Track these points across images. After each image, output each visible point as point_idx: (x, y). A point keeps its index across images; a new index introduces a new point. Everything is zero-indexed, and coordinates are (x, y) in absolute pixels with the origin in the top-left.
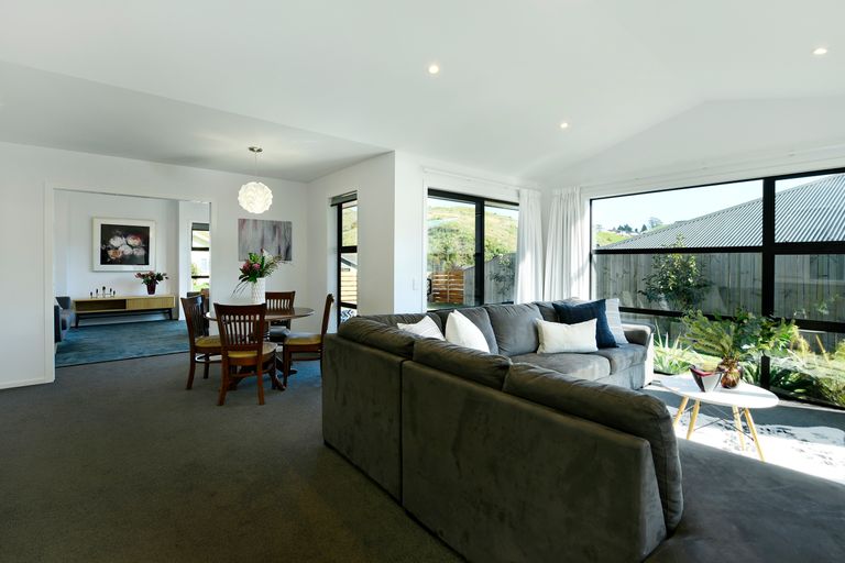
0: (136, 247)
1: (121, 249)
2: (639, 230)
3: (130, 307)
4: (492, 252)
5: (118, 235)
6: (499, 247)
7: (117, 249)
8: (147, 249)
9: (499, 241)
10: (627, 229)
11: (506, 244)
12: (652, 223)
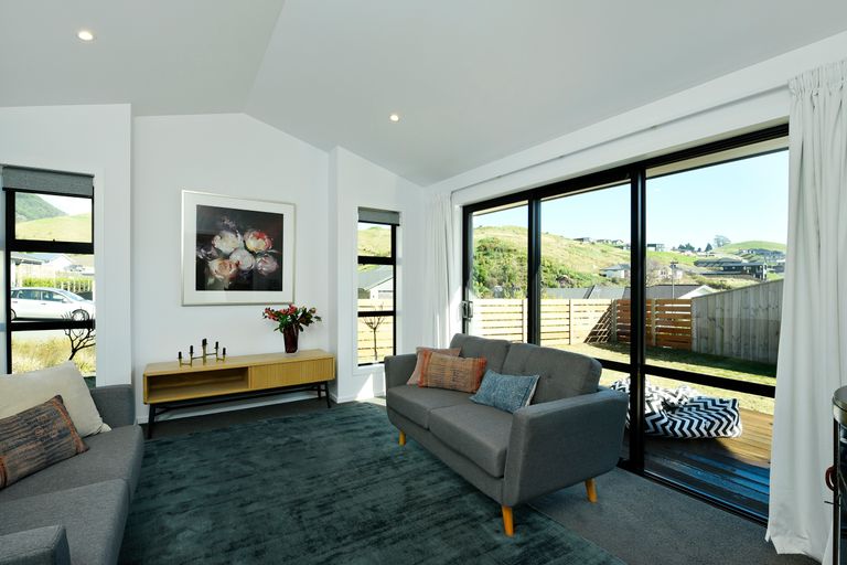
0: (260, 254)
1: (235, 258)
2: (703, 249)
3: (255, 383)
4: (555, 273)
5: (227, 228)
6: (562, 268)
7: (227, 257)
8: (279, 258)
9: (561, 261)
10: (689, 248)
11: (569, 265)
12: (718, 241)
